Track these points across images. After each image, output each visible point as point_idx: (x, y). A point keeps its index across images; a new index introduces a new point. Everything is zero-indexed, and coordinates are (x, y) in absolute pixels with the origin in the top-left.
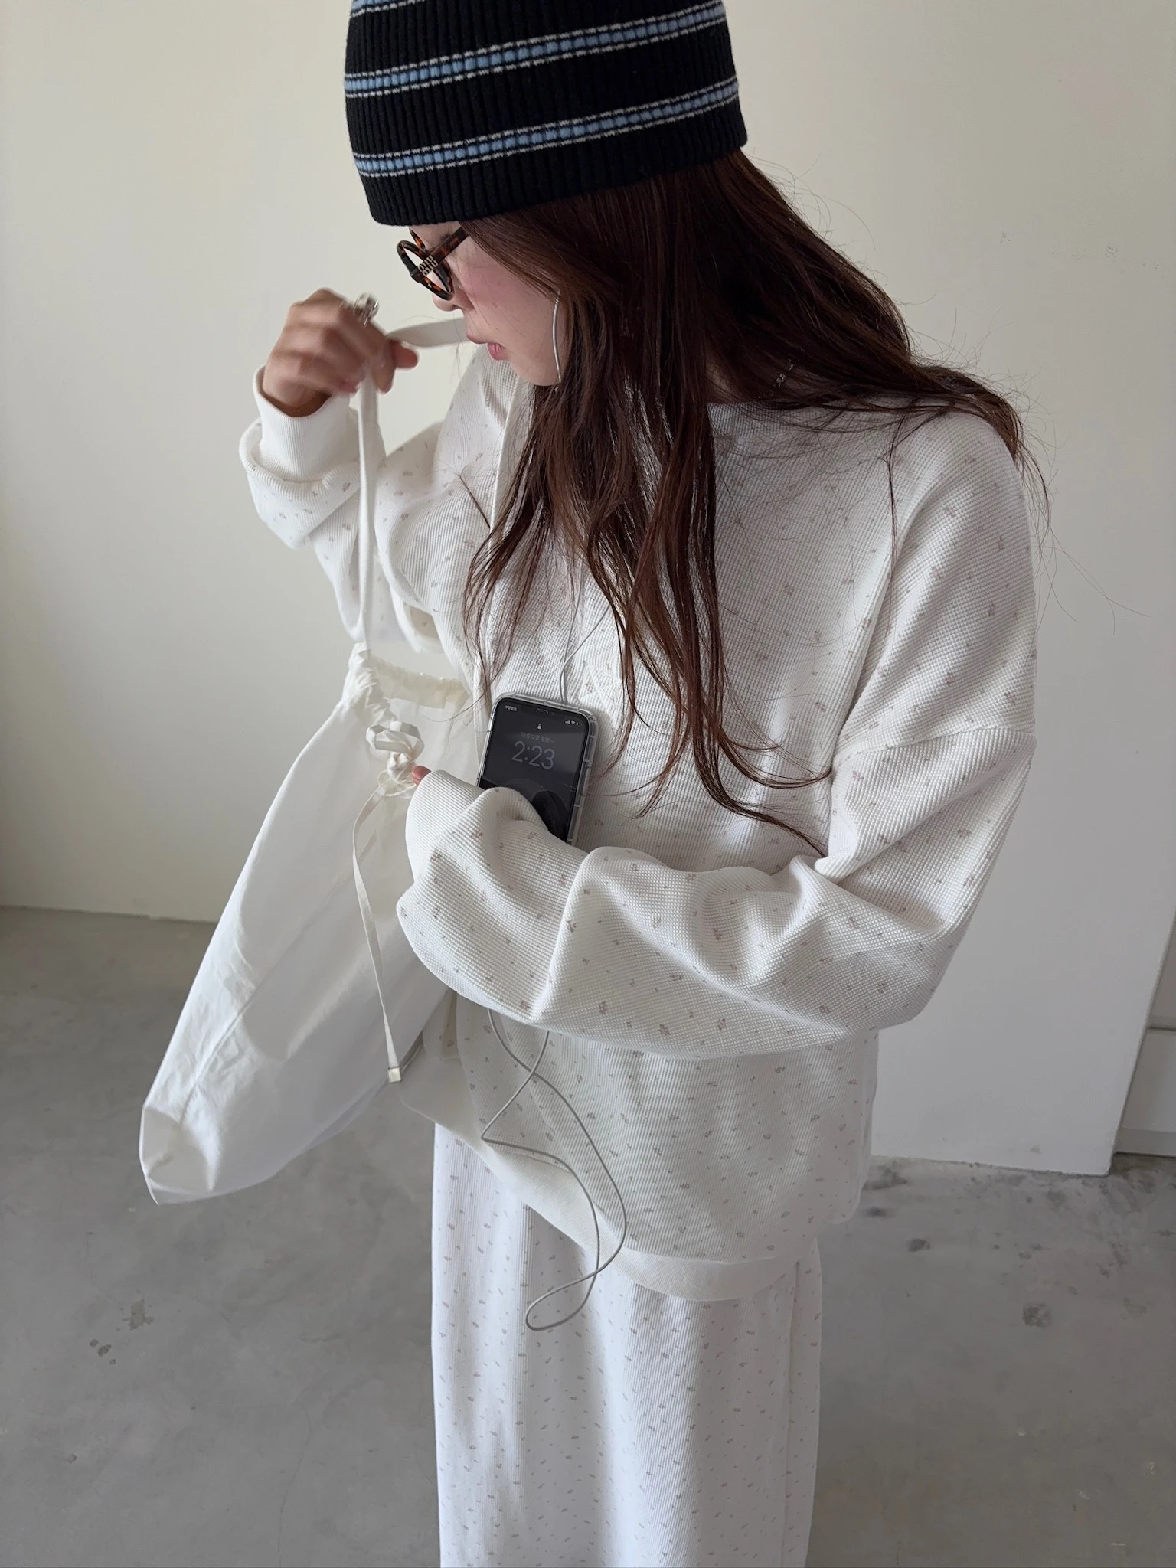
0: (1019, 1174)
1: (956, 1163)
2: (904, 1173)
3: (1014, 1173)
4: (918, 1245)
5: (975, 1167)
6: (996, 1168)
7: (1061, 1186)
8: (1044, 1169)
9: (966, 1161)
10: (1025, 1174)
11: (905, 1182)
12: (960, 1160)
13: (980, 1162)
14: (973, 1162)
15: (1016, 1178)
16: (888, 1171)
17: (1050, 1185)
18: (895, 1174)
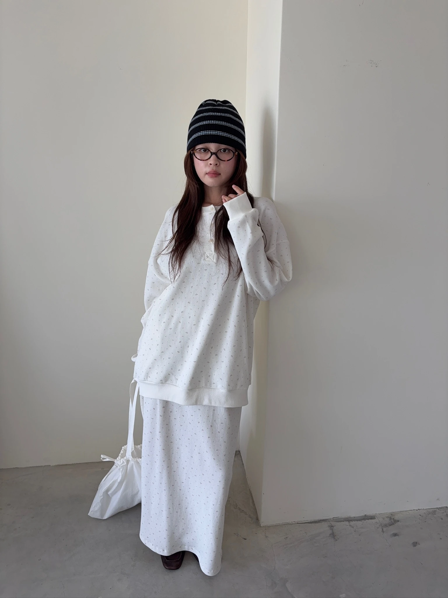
1: (411, 510)
3: (432, 510)
4: (415, 544)
6: (425, 509)
8: (440, 506)
10: (435, 509)
14: (417, 509)
15: (433, 512)
16: (391, 518)
17: (445, 512)
18: (394, 519)
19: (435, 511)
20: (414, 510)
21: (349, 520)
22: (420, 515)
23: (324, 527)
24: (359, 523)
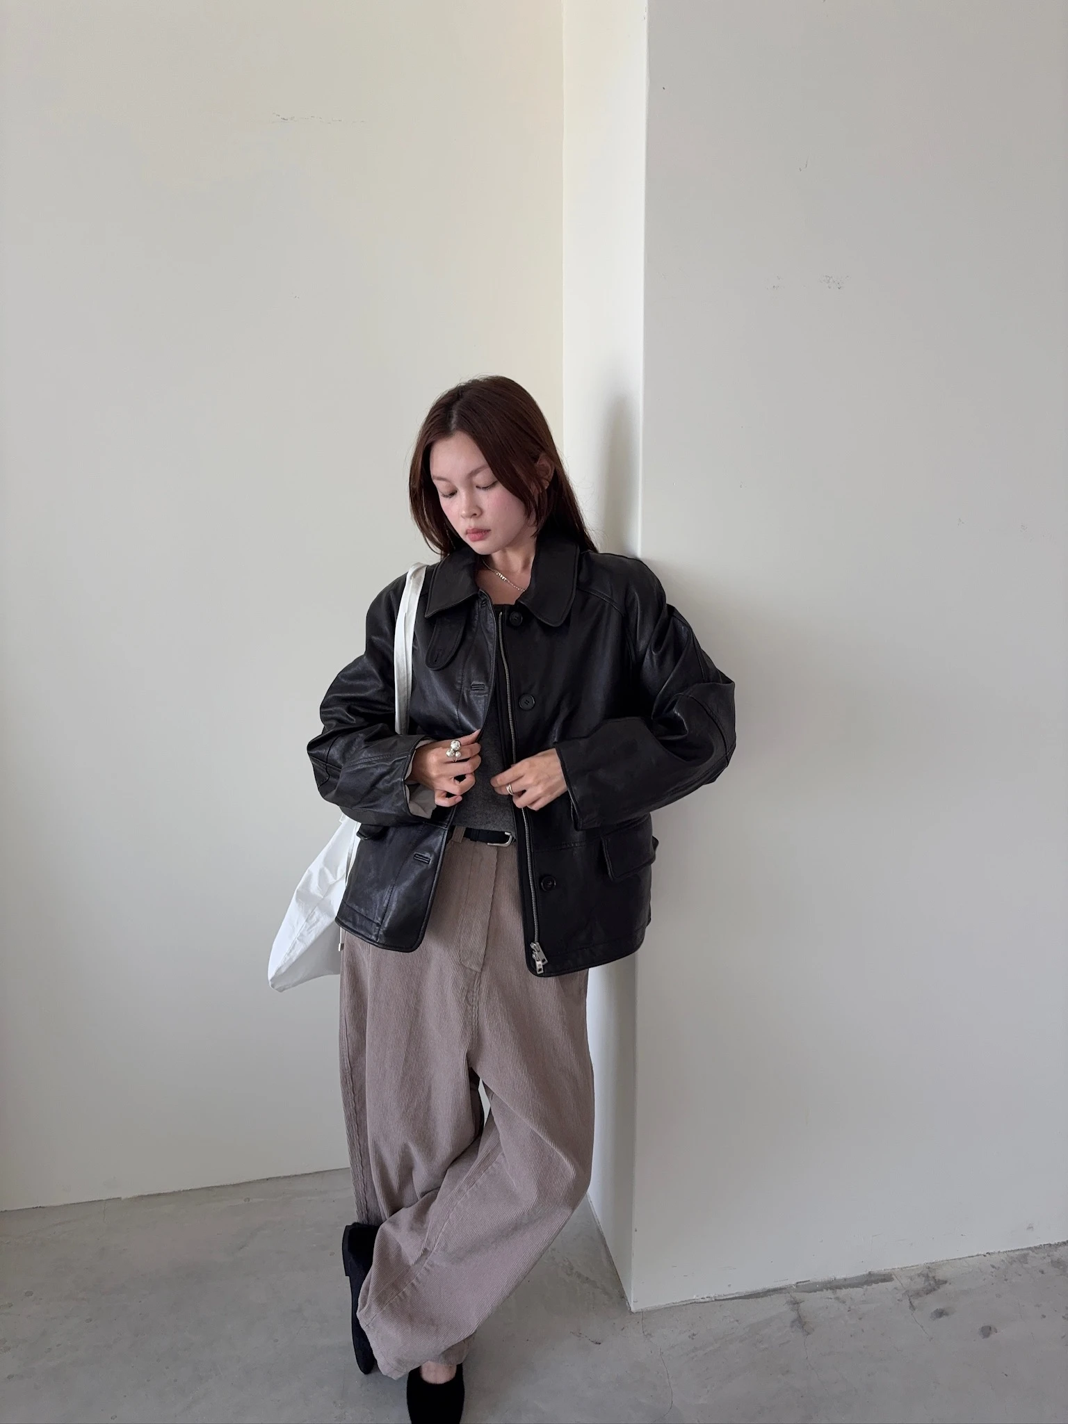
0: (1023, 1252)
1: (972, 1257)
2: (940, 1275)
3: (1017, 1253)
4: (987, 1331)
5: (987, 1255)
6: (1004, 1252)
7: (1057, 1254)
8: (1037, 1244)
9: (980, 1253)
10: (1026, 1252)
11: (946, 1282)
12: (976, 1254)
13: (991, 1251)
14: (985, 1253)
15: (1022, 1257)
16: (927, 1276)
17: (1048, 1256)
18: (934, 1277)
19: (1025, 1256)
20: (978, 1255)
21: (833, 1286)
22: (993, 1267)
23: (779, 1305)
24: (857, 1292)
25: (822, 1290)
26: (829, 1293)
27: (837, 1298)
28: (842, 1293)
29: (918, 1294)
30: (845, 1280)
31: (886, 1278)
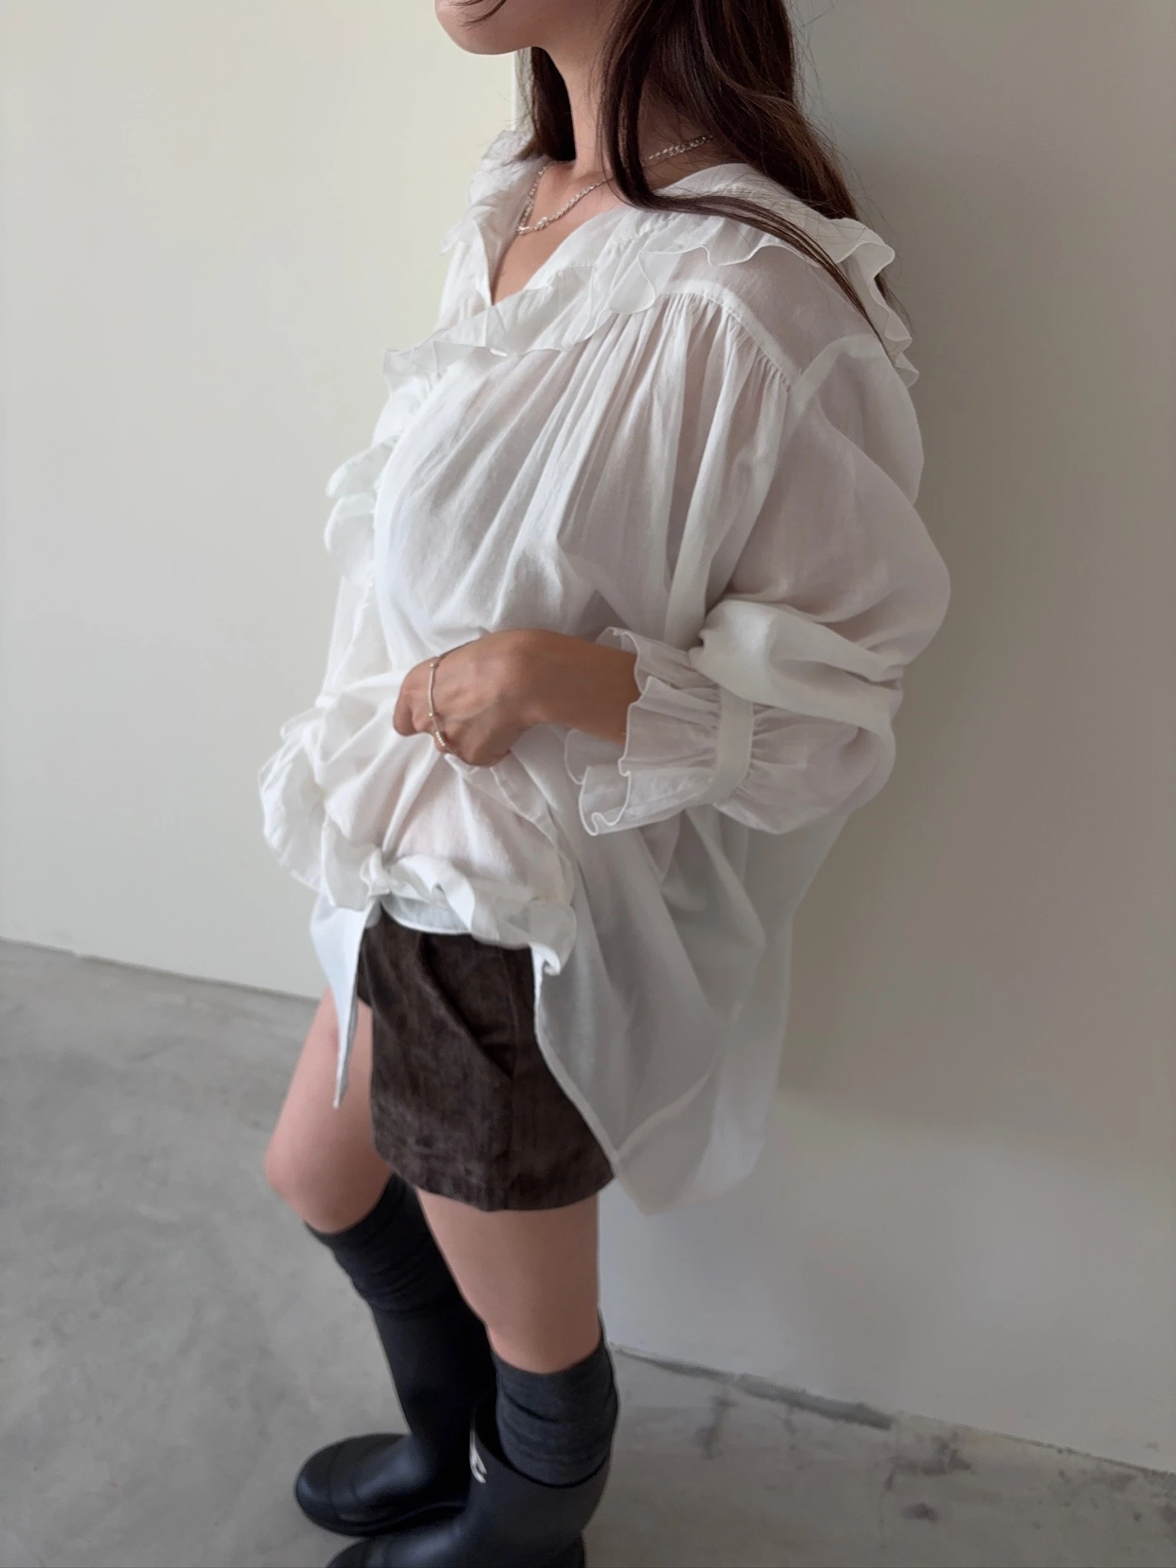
1: (1039, 1444)
2: (967, 1453)
3: (1118, 1469)
5: (1065, 1452)
6: (1096, 1458)
8: (1160, 1468)
9: (1055, 1444)
10: (1133, 1473)
11: (967, 1467)
12: (1048, 1442)
14: (1063, 1446)
15: (1121, 1479)
16: (944, 1447)
17: (1167, 1495)
18: (955, 1452)
19: (1127, 1479)
20: (1050, 1446)
21: (795, 1400)
22: (1062, 1474)
23: (697, 1397)
24: (822, 1425)
25: (772, 1398)
26: (781, 1409)
27: (788, 1423)
28: (801, 1417)
29: (911, 1467)
30: (818, 1399)
31: (880, 1422)
